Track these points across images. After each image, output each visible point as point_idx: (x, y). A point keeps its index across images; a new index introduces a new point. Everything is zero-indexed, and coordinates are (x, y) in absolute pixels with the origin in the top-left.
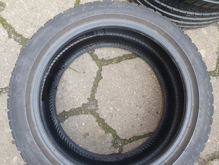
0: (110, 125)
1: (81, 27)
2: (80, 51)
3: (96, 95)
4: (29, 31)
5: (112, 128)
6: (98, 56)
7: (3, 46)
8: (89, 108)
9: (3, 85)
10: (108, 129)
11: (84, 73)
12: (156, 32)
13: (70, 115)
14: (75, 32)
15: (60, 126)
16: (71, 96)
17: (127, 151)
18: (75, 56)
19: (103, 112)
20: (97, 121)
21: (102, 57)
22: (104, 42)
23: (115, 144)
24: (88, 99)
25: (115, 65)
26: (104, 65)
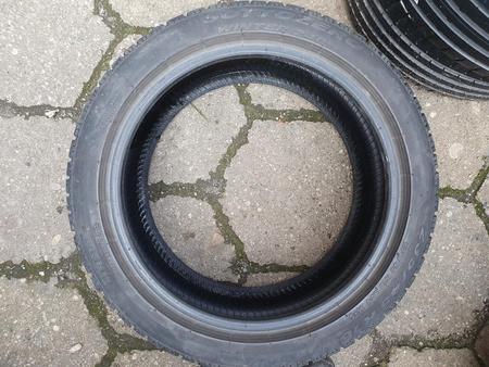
0: (237, 232)
1: (233, 46)
2: (220, 78)
3: (227, 170)
4: (134, 10)
5: (237, 238)
6: (253, 98)
7: (79, 27)
8: (208, 190)
9: (65, 101)
10: (230, 237)
11: (217, 122)
12: (368, 94)
13: (171, 193)
14: (220, 52)
15: (147, 206)
16: (181, 159)
17: (254, 285)
18: (208, 87)
19: (232, 205)
20: (215, 217)
21: (260, 102)
22: (272, 75)
23: (235, 266)
24: (211, 173)
25: (279, 125)
26: (259, 118)
